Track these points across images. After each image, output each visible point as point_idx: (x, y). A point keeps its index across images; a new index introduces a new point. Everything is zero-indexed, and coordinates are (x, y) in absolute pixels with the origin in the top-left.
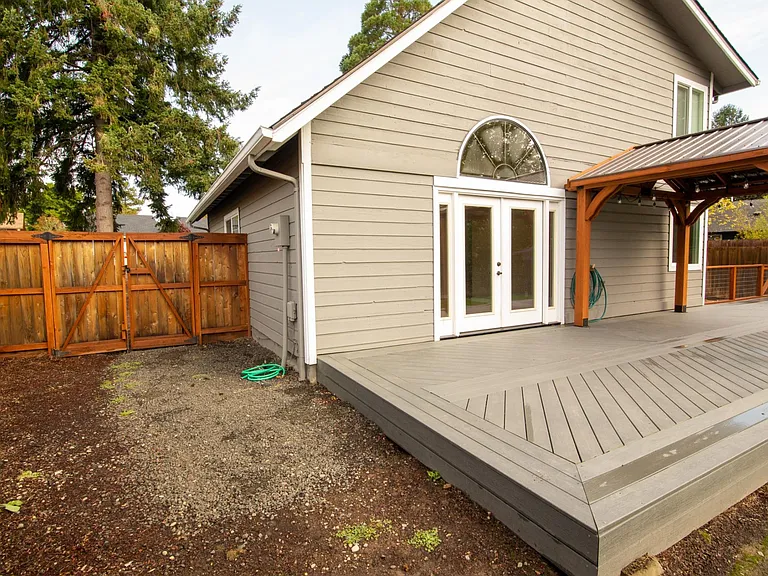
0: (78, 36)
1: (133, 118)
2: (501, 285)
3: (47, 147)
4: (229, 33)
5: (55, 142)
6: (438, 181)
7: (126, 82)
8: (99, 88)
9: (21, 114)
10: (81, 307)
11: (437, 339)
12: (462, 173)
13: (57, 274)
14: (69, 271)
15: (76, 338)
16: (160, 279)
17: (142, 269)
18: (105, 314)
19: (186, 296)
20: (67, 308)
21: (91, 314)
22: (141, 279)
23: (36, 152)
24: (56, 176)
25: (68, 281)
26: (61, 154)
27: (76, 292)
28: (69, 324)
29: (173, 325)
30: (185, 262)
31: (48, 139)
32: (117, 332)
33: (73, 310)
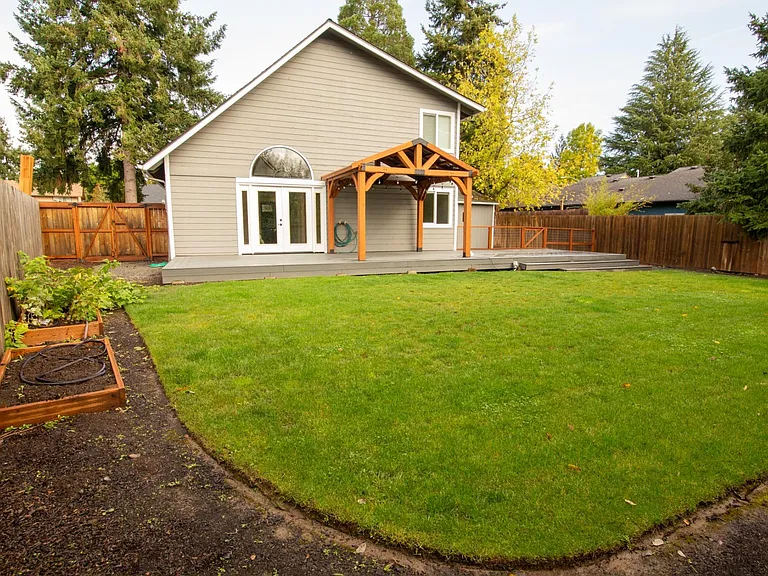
0: (110, 55)
1: (147, 117)
2: (283, 230)
3: (90, 139)
4: (218, 46)
5: (97, 135)
6: (238, 180)
7: (139, 94)
8: (120, 100)
9: (71, 121)
10: (92, 239)
11: (240, 254)
12: (253, 175)
13: (80, 222)
14: (86, 221)
15: (90, 254)
16: (130, 226)
17: (121, 221)
18: (103, 243)
19: (144, 236)
20: (85, 239)
21: (97, 243)
22: (121, 226)
23: (82, 142)
24: (99, 159)
25: (86, 226)
26: (100, 144)
27: (89, 231)
28: (86, 246)
29: (138, 251)
30: (143, 218)
31: (91, 133)
32: (110, 253)
33: (88, 240)
